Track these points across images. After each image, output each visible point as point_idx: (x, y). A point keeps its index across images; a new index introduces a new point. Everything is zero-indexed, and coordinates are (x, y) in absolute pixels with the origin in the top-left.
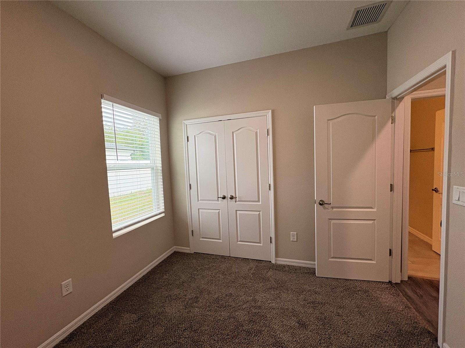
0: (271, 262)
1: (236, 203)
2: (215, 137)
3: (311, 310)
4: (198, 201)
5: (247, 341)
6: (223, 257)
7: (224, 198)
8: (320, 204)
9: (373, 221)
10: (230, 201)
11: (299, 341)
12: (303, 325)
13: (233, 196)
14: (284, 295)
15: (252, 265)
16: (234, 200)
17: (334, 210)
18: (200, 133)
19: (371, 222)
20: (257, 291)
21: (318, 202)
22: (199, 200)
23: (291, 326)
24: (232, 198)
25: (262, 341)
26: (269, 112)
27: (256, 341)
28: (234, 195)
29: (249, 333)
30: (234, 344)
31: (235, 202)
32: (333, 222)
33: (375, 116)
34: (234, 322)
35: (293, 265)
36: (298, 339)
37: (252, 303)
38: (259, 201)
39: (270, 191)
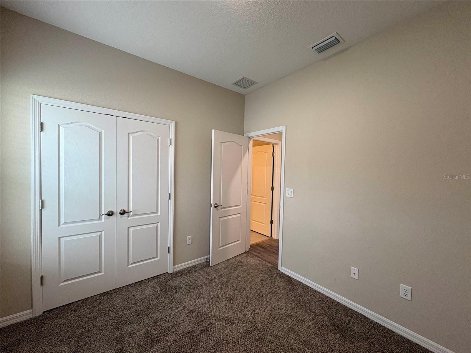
0: (167, 273)
1: (129, 218)
2: (101, 134)
3: (226, 289)
4: (59, 225)
5: (209, 337)
6: (105, 294)
7: (110, 214)
8: (215, 207)
9: (239, 214)
10: (121, 217)
11: (237, 310)
12: (230, 300)
13: (124, 211)
14: (203, 291)
15: (152, 284)
16: (126, 215)
17: (222, 210)
18: (71, 123)
19: (239, 215)
20: (180, 301)
21: (213, 206)
22: (61, 223)
23: (225, 305)
24: (123, 213)
25: (218, 328)
26: (172, 123)
27: (214, 331)
28: (126, 210)
29: (204, 332)
30: (202, 348)
31: (127, 217)
32: (222, 219)
33: (242, 146)
34: (186, 335)
35: (189, 266)
36: (235, 309)
37: (185, 311)
38: (157, 212)
39: (170, 200)
